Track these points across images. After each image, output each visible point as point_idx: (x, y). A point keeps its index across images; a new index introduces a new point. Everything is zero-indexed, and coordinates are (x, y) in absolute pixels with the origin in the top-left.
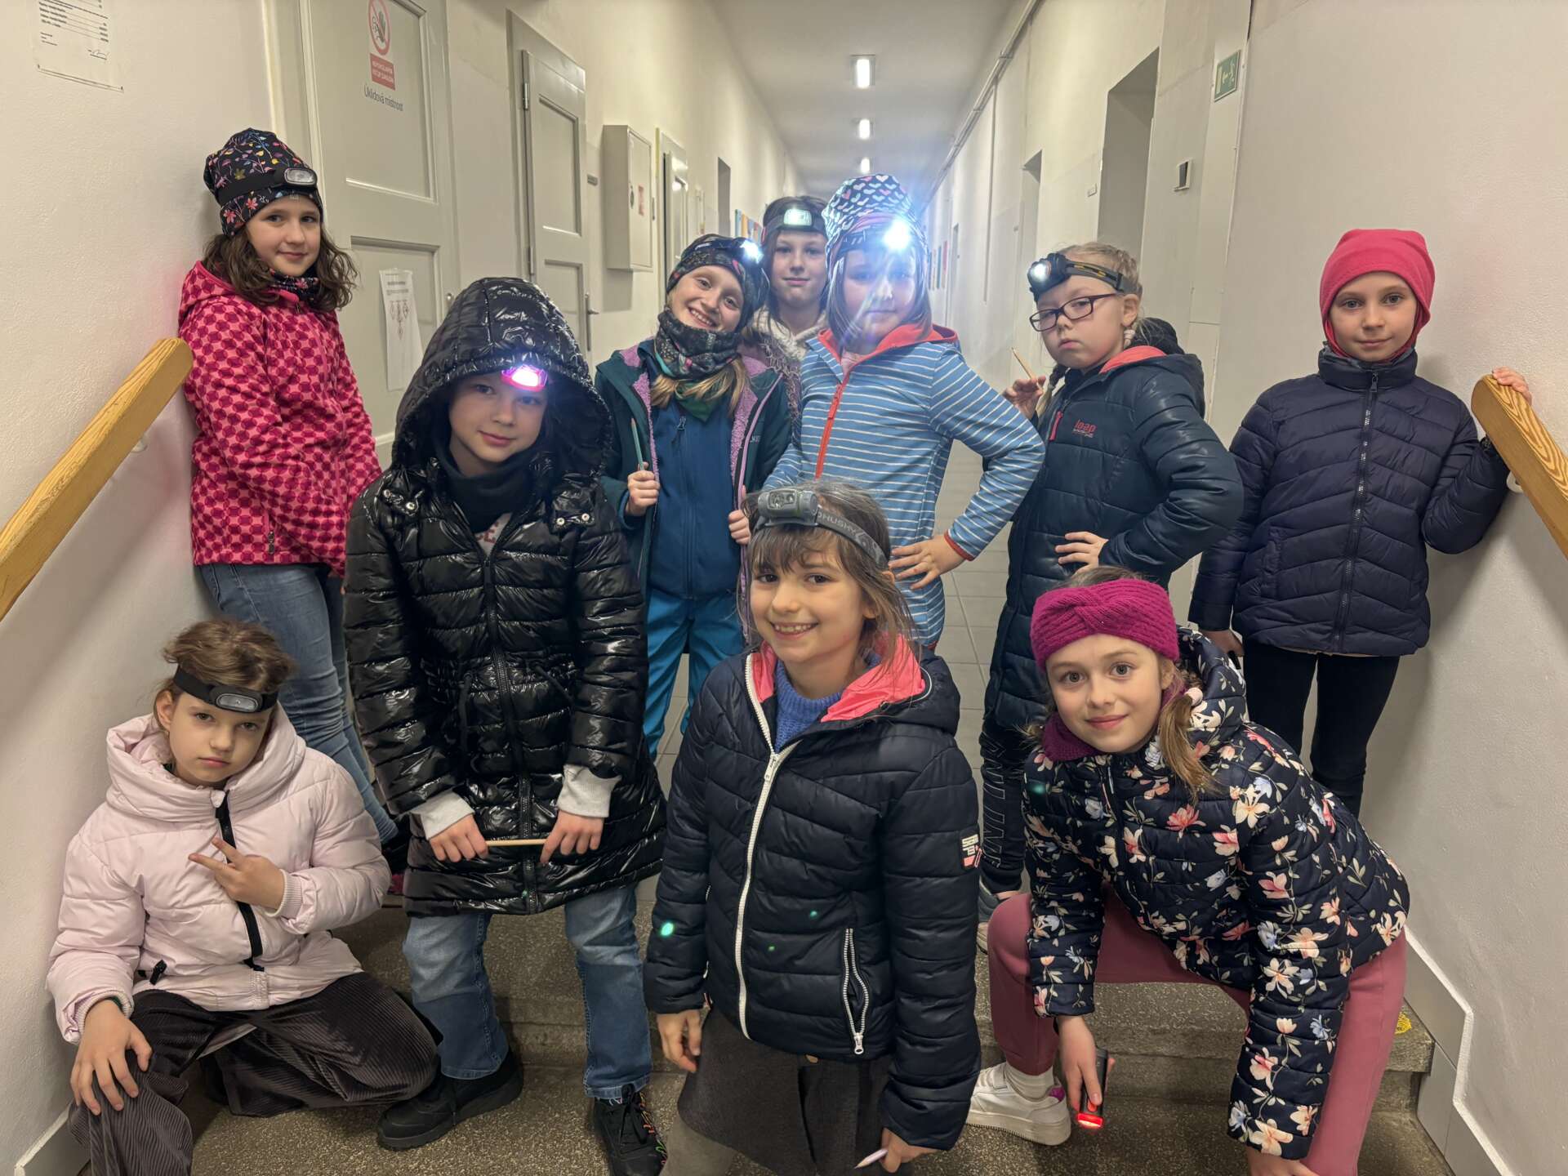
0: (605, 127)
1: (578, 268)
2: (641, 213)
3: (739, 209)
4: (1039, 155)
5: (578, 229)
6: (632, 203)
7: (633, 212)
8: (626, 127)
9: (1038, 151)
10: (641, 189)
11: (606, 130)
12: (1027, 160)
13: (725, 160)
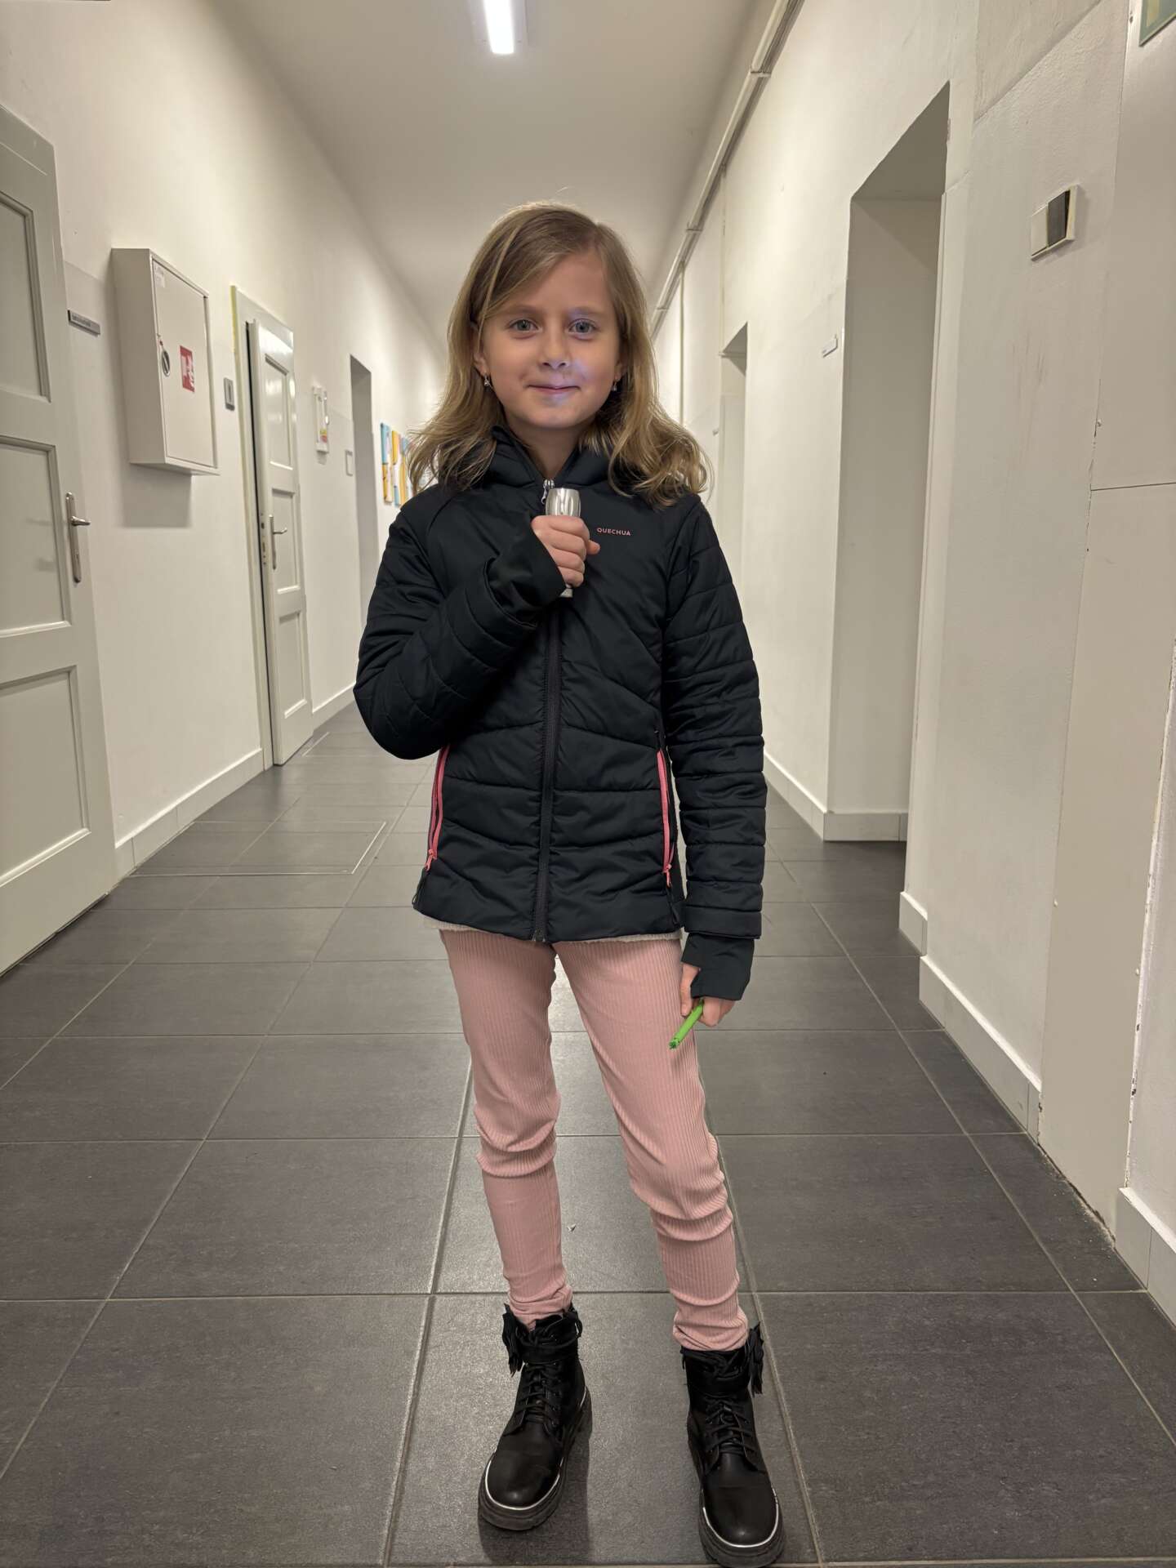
0: (112, 250)
1: (47, 451)
2: (187, 383)
3: (386, 423)
4: (743, 332)
5: (43, 389)
6: (166, 369)
7: (169, 383)
8: (148, 250)
9: (743, 325)
10: (185, 353)
11: (116, 257)
12: (726, 345)
13: (359, 359)
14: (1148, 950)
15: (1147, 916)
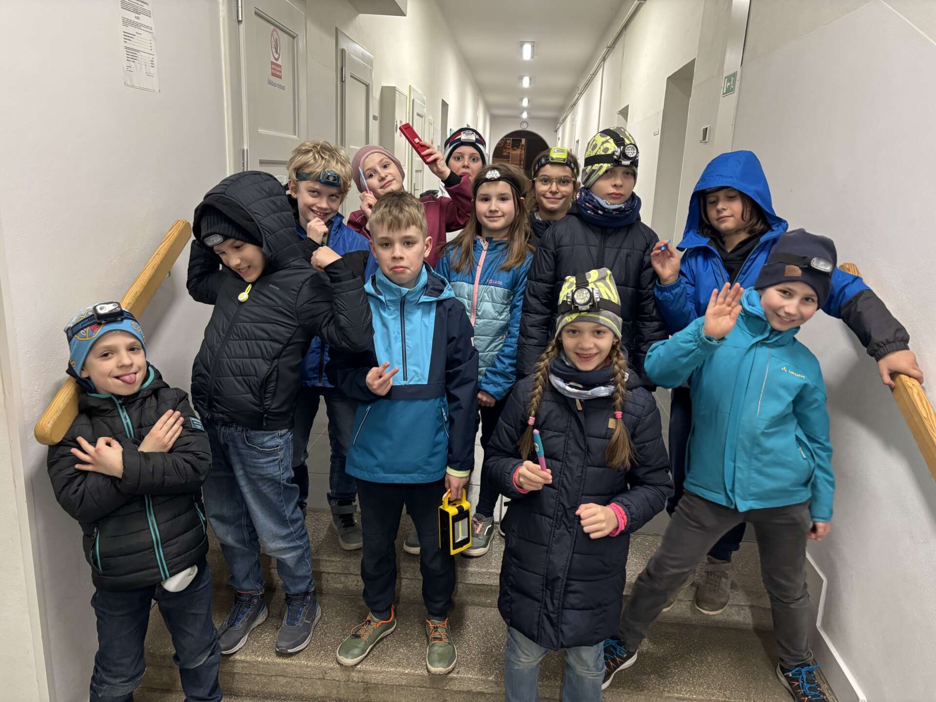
0: (382, 87)
4: (627, 107)
6: (396, 131)
7: (397, 135)
8: (394, 87)
12: (621, 109)
13: (445, 101)
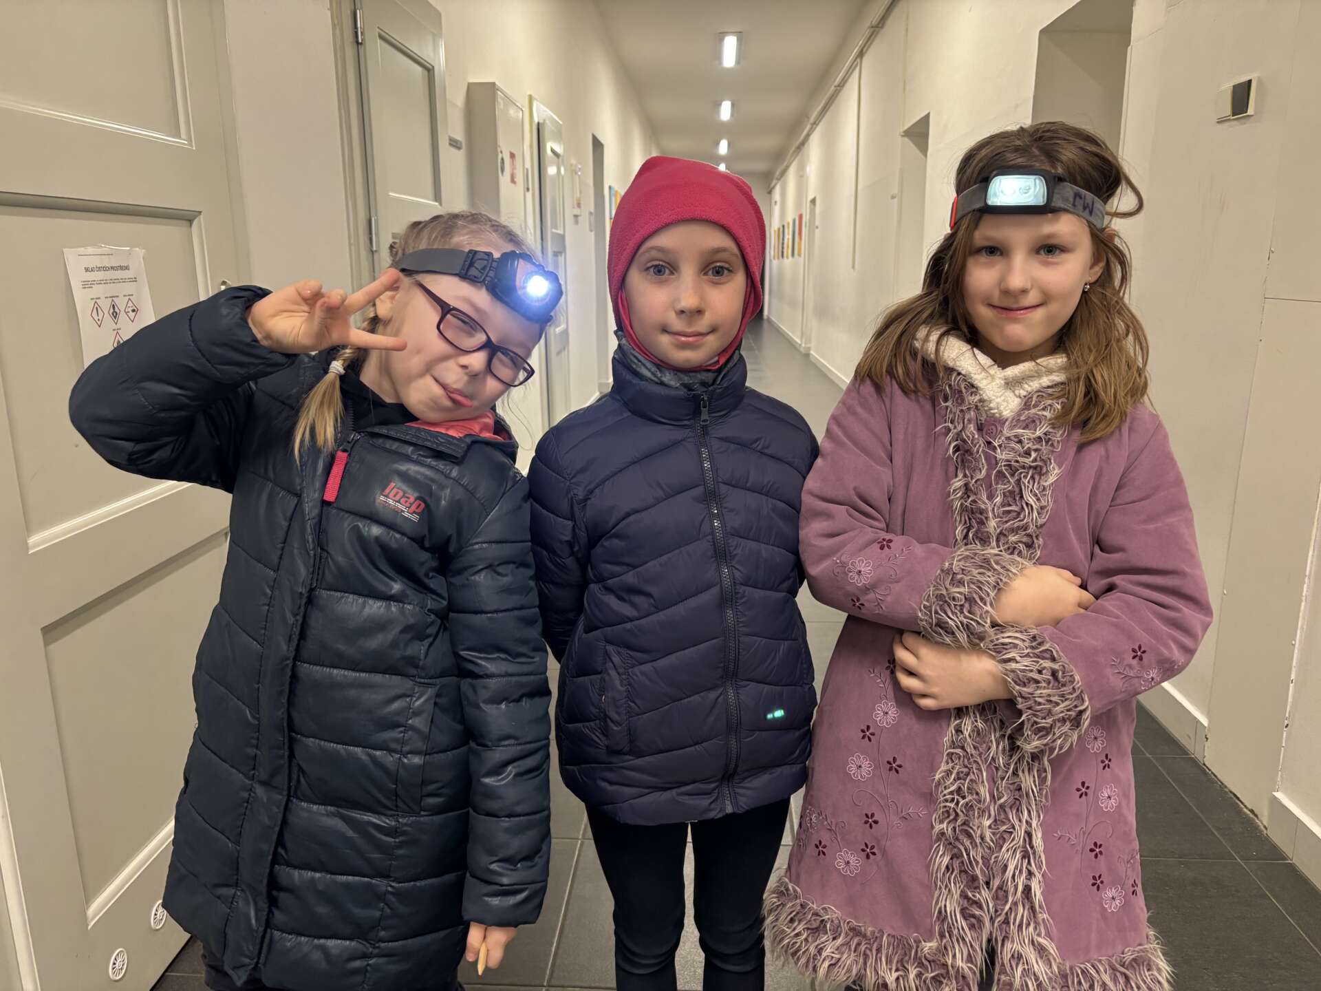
0: (469, 84)
2: (513, 181)
3: (613, 185)
4: (926, 118)
5: (438, 197)
6: (503, 170)
7: (504, 180)
8: (494, 84)
9: (927, 113)
10: (512, 156)
11: (471, 88)
12: (906, 128)
13: (597, 136)
14: (1302, 628)
15: (1303, 604)
